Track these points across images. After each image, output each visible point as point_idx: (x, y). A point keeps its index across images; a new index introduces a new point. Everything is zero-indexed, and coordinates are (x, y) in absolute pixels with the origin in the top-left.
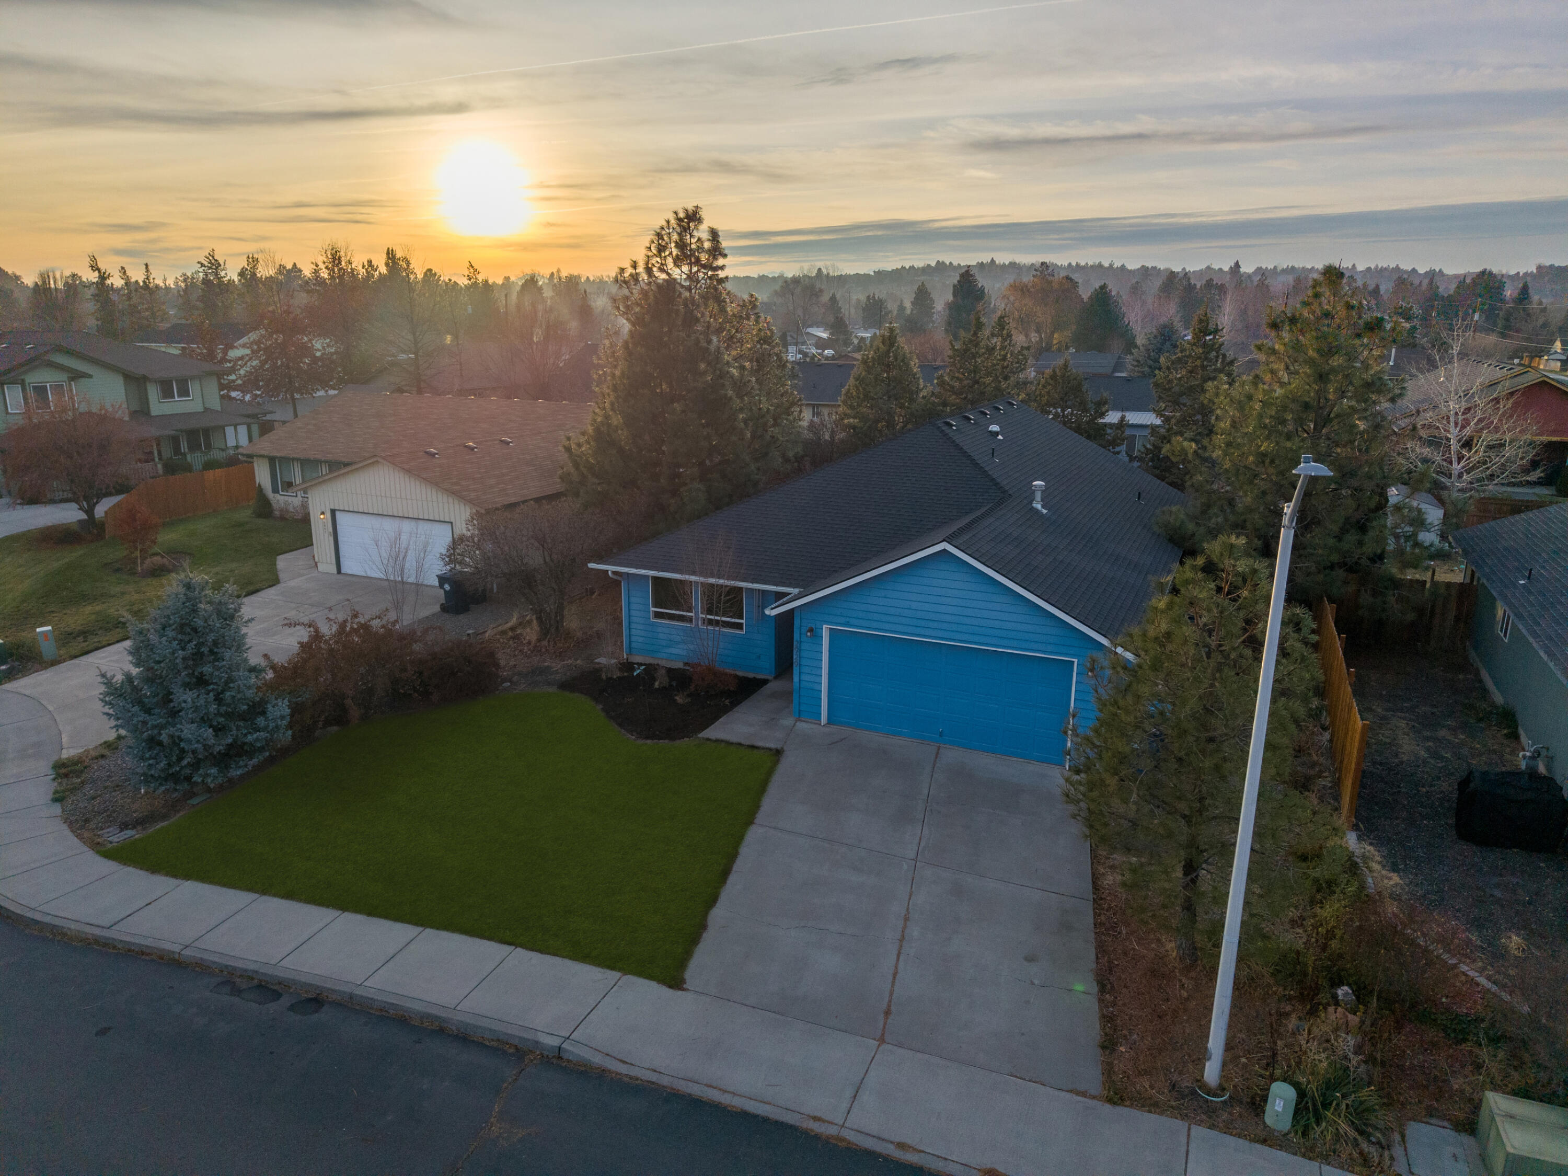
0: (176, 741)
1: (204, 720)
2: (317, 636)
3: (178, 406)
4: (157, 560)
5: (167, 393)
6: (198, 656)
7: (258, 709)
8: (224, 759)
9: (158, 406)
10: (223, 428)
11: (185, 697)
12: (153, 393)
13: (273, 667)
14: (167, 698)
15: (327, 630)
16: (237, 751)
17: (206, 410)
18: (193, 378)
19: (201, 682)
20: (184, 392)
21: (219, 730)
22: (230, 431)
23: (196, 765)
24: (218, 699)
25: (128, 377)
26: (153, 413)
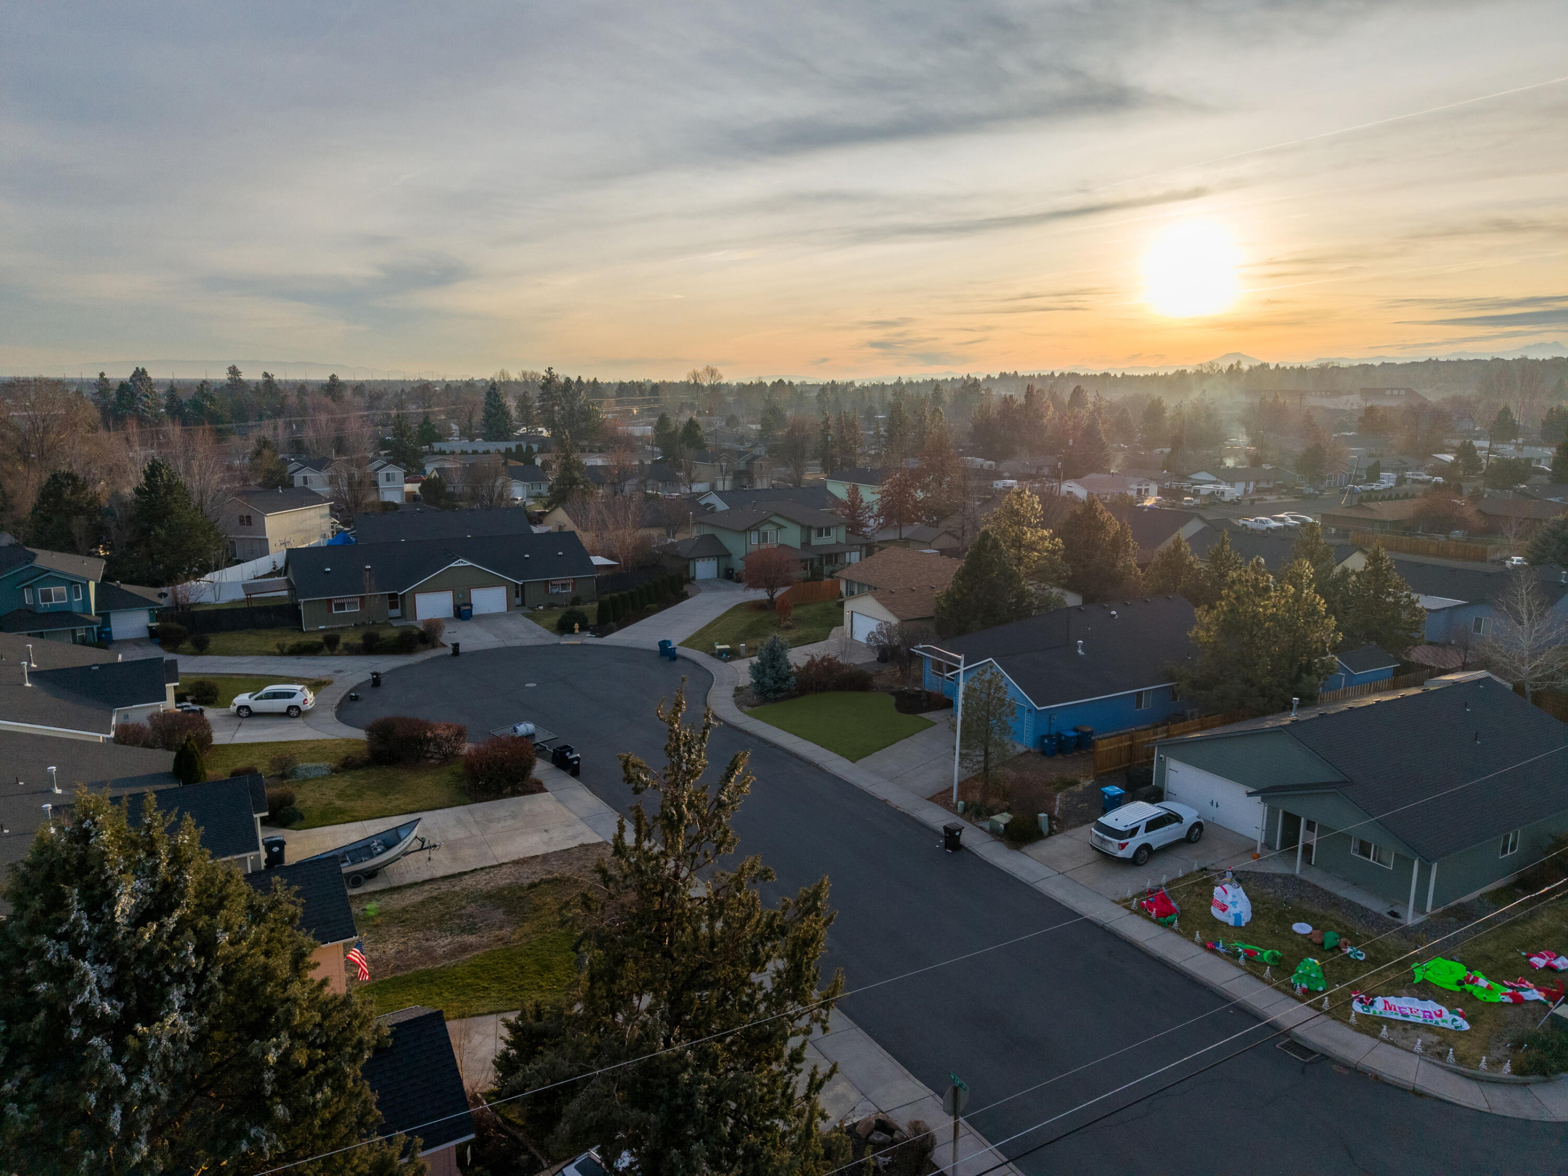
0: (764, 683)
1: (772, 678)
2: (813, 659)
3: (825, 540)
4: (788, 622)
5: (820, 534)
6: (773, 659)
7: (787, 678)
8: (776, 691)
9: (815, 541)
10: (844, 553)
11: (768, 670)
12: (814, 533)
13: (797, 667)
14: (764, 671)
15: (818, 659)
16: (779, 690)
17: (838, 542)
18: (833, 527)
19: (773, 667)
20: (828, 534)
21: (775, 682)
22: (847, 554)
23: (768, 691)
24: (777, 673)
25: (803, 527)
26: (813, 544)
